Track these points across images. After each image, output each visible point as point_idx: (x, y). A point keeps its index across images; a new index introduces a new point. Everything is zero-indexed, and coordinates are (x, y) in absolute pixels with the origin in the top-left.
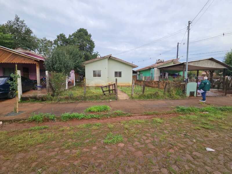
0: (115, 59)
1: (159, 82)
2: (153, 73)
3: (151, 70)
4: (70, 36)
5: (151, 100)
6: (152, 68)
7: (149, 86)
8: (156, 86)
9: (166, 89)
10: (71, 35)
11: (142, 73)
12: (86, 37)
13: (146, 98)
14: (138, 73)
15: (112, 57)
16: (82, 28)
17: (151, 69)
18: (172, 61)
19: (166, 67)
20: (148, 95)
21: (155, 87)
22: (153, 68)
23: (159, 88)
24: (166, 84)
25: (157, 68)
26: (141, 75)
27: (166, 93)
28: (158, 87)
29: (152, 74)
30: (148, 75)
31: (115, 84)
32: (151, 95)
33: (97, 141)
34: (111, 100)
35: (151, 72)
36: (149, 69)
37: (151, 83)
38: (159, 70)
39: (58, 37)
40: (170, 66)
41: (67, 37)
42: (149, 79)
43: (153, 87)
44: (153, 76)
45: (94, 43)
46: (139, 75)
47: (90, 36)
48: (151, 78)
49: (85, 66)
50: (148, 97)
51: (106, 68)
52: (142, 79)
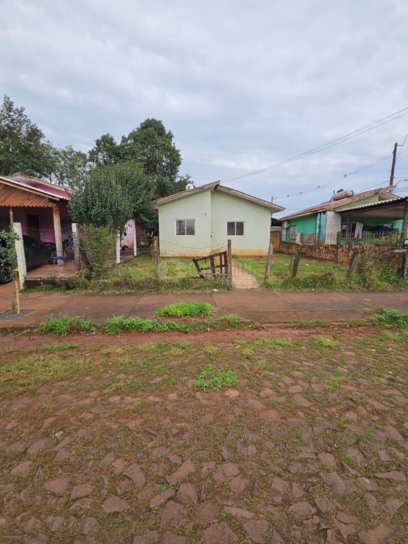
0: (229, 192)
1: (336, 247)
2: (322, 225)
3: (319, 218)
4: (124, 140)
5: (314, 292)
6: (321, 213)
7: (311, 258)
8: (329, 256)
9: (355, 266)
10: (127, 137)
11: (295, 226)
12: (159, 140)
13: (301, 287)
14: (285, 225)
15: (221, 187)
16: (150, 118)
17: (319, 215)
18: (377, 192)
19: (359, 209)
20: (305, 279)
21: (325, 260)
22: (324, 213)
23: (337, 262)
24: (355, 253)
25: (333, 212)
26: (292, 229)
27: (354, 275)
28: (335, 260)
29: (320, 226)
30: (309, 229)
31: (225, 253)
32: (313, 278)
33: (180, 381)
34: (215, 290)
35: (318, 223)
36: (314, 215)
37: (317, 250)
38: (340, 218)
39: (98, 143)
40: (368, 207)
41: (118, 142)
42: (313, 240)
43: (321, 260)
45: (180, 153)
46: (287, 229)
47: (170, 136)
48: (317, 238)
49: (157, 210)
50: (306, 285)
51: (206, 214)
52: (295, 240)
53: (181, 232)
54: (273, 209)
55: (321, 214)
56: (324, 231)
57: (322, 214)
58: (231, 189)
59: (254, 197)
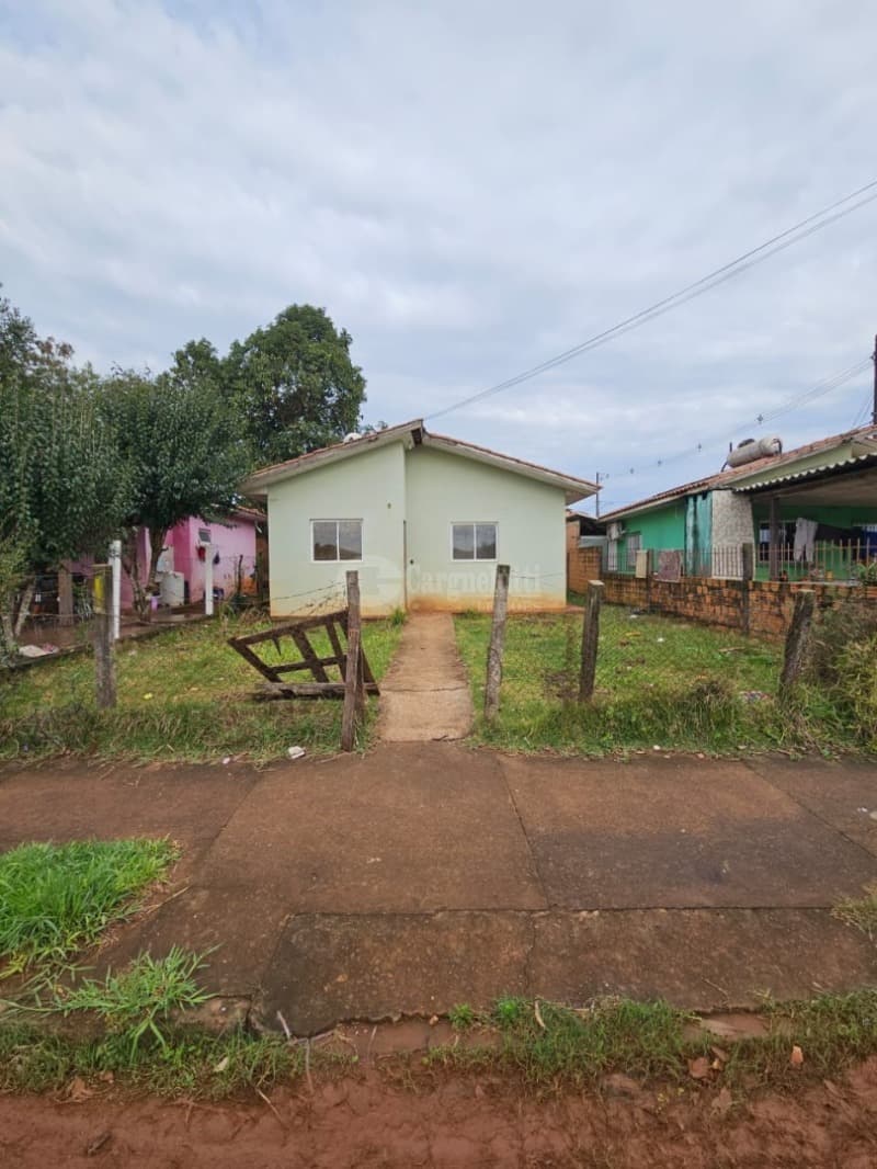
0: (451, 448)
1: (743, 586)
2: (701, 527)
3: (691, 509)
4: (237, 349)
6: (695, 497)
8: (723, 613)
10: (242, 344)
11: (637, 533)
12: (313, 348)
13: (610, 736)
14: (614, 532)
17: (691, 501)
18: (846, 441)
19: (802, 480)
20: (626, 707)
21: (715, 623)
22: (705, 495)
23: (746, 632)
24: (802, 615)
25: (730, 492)
26: (631, 541)
28: (740, 626)
29: (696, 533)
30: (667, 540)
32: (655, 705)
34: (295, 751)
35: (690, 522)
36: (680, 501)
37: (691, 596)
38: (750, 506)
39: (180, 357)
40: (829, 473)
41: (222, 352)
42: (677, 568)
43: (704, 623)
44: (704, 541)
45: (362, 374)
46: (620, 542)
47: (345, 341)
48: (690, 562)
49: (266, 496)
50: (628, 730)
51: (389, 506)
52: (634, 568)
53: (324, 552)
54: (571, 491)
55: (695, 501)
56: (707, 543)
57: (700, 498)
58: (456, 443)
59: (518, 461)
